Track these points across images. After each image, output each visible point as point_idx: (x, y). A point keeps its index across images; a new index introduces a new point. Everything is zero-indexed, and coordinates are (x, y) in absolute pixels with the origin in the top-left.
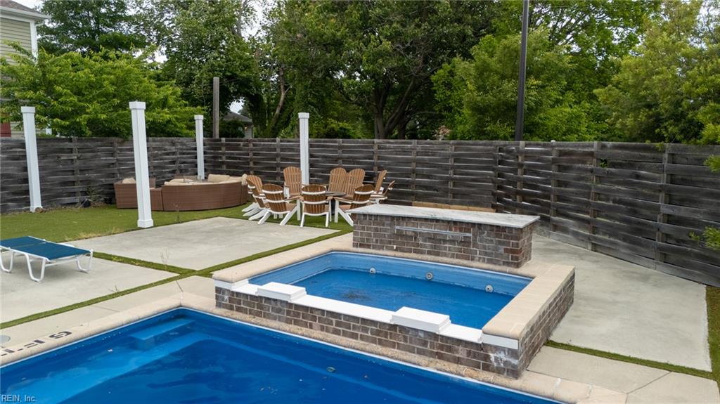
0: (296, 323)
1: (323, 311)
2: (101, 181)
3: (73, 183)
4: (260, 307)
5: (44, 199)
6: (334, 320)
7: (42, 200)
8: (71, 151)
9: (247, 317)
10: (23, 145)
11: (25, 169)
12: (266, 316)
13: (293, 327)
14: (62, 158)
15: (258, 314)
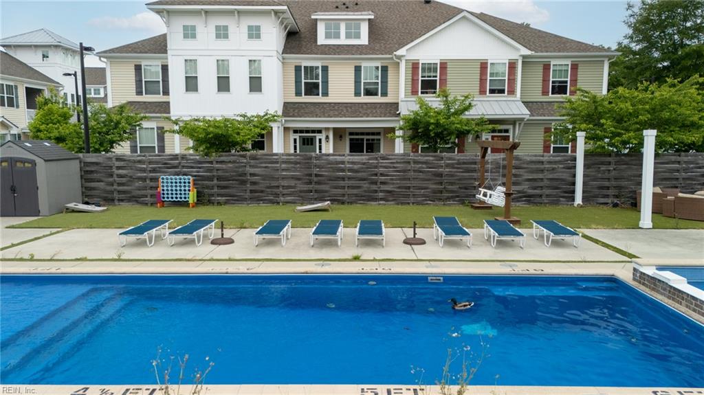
0: (673, 299)
1: (688, 295)
2: (632, 188)
3: (608, 188)
4: (655, 285)
5: (583, 198)
6: (694, 302)
7: (583, 199)
8: (609, 163)
9: (647, 290)
10: (574, 159)
11: (574, 176)
12: (658, 292)
13: (670, 301)
14: (602, 169)
15: (653, 289)
